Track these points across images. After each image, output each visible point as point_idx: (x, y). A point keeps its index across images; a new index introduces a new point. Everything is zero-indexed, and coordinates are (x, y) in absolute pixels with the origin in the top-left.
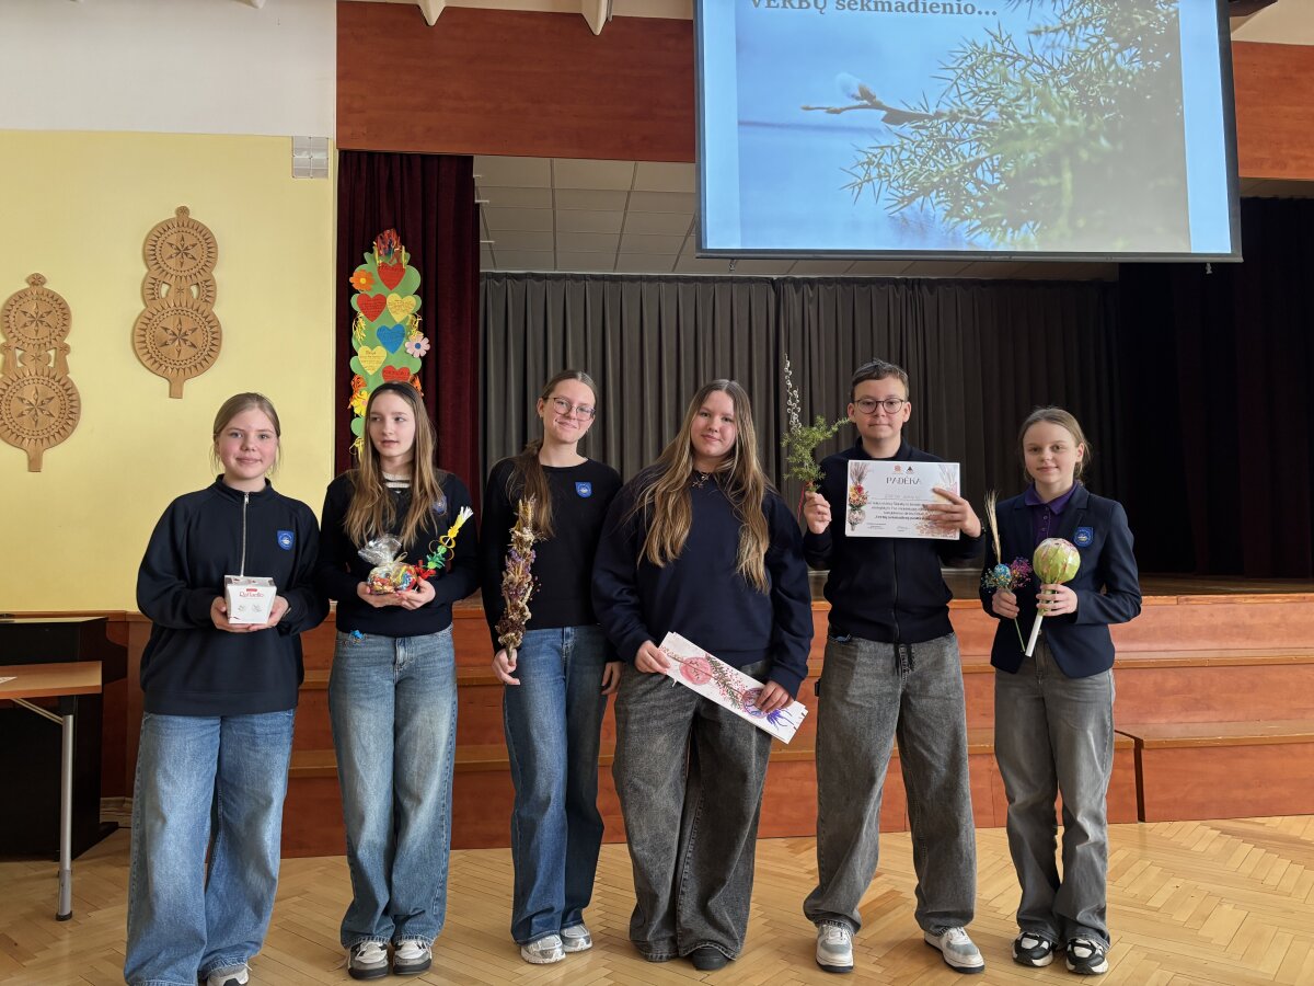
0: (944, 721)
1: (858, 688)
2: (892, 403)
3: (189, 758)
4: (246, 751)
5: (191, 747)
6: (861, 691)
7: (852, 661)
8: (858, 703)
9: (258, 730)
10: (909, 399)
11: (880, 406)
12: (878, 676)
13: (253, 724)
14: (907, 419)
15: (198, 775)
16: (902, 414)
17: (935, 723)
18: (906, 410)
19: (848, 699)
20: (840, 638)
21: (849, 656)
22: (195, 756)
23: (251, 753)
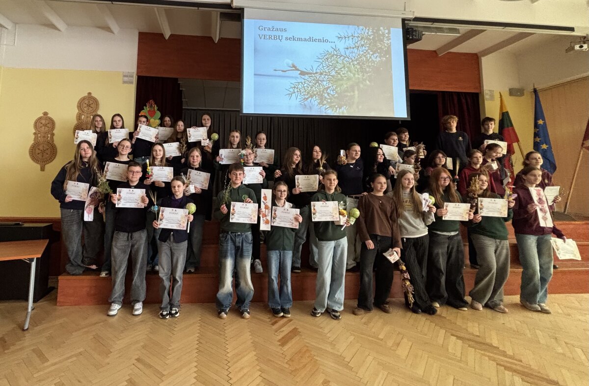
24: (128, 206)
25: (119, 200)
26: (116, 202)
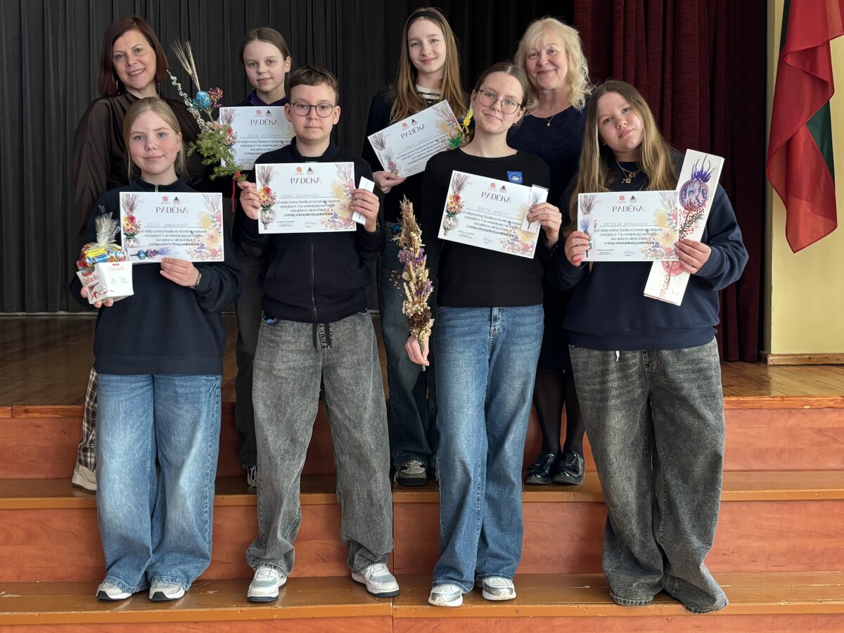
0: (354, 388)
1: (284, 362)
2: (323, 107)
3: (123, 415)
4: (172, 407)
5: (123, 407)
6: (286, 365)
7: (278, 339)
8: (283, 375)
9: (180, 390)
10: (339, 103)
11: (313, 109)
12: (301, 352)
13: (175, 386)
14: (336, 121)
15: (131, 428)
16: (332, 117)
17: (347, 390)
18: (336, 113)
19: (275, 373)
20: (270, 321)
21: (277, 336)
22: (128, 414)
23: (176, 410)
24: (299, 226)
25: (266, 207)
26: (257, 214)
